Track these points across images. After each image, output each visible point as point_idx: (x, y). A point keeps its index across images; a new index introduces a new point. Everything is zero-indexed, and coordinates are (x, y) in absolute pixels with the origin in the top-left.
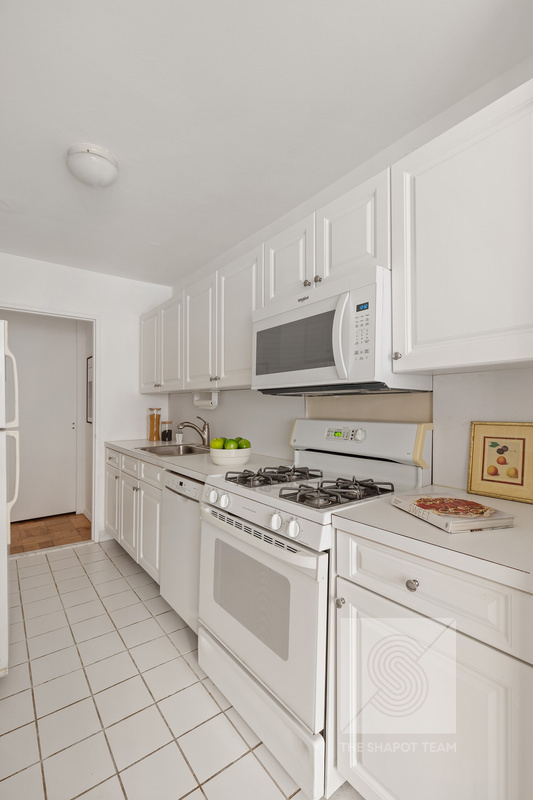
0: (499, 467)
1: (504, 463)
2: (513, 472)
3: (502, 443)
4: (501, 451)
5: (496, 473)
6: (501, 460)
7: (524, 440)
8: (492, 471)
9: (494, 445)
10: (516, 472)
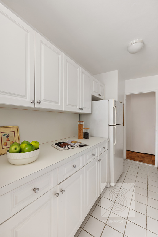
0: (7, 142)
1: (9, 140)
2: (12, 143)
3: (7, 134)
4: (7, 137)
5: (7, 145)
6: (8, 140)
7: (14, 132)
8: (5, 144)
9: (4, 135)
10: (13, 142)
